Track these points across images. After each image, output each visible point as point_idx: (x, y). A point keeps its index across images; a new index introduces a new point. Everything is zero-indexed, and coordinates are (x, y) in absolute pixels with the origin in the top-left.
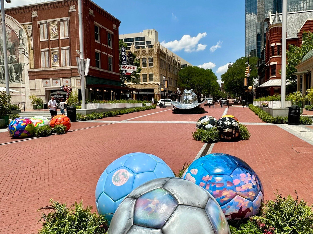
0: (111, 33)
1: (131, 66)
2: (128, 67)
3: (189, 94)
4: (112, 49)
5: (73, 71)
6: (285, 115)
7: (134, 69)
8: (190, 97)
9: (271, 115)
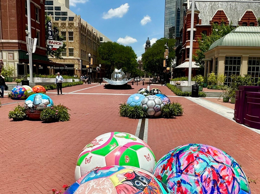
0: (38, 7)
1: (57, 41)
2: (54, 43)
3: (119, 73)
4: (39, 23)
5: (4, 45)
6: (190, 90)
7: (60, 44)
8: (120, 76)
9: (181, 90)
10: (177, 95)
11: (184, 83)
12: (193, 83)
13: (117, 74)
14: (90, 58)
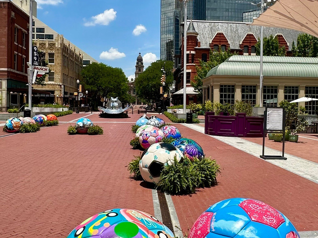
0: (25, 32)
1: (43, 67)
2: (39, 69)
3: (116, 101)
4: (25, 49)
6: (185, 118)
7: (46, 70)
8: (116, 104)
9: (177, 118)
10: (173, 122)
11: (180, 111)
12: (188, 111)
13: (113, 103)
14: (78, 84)
